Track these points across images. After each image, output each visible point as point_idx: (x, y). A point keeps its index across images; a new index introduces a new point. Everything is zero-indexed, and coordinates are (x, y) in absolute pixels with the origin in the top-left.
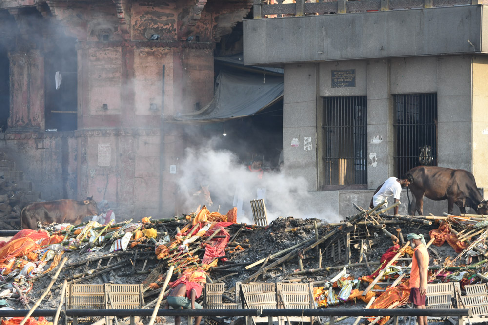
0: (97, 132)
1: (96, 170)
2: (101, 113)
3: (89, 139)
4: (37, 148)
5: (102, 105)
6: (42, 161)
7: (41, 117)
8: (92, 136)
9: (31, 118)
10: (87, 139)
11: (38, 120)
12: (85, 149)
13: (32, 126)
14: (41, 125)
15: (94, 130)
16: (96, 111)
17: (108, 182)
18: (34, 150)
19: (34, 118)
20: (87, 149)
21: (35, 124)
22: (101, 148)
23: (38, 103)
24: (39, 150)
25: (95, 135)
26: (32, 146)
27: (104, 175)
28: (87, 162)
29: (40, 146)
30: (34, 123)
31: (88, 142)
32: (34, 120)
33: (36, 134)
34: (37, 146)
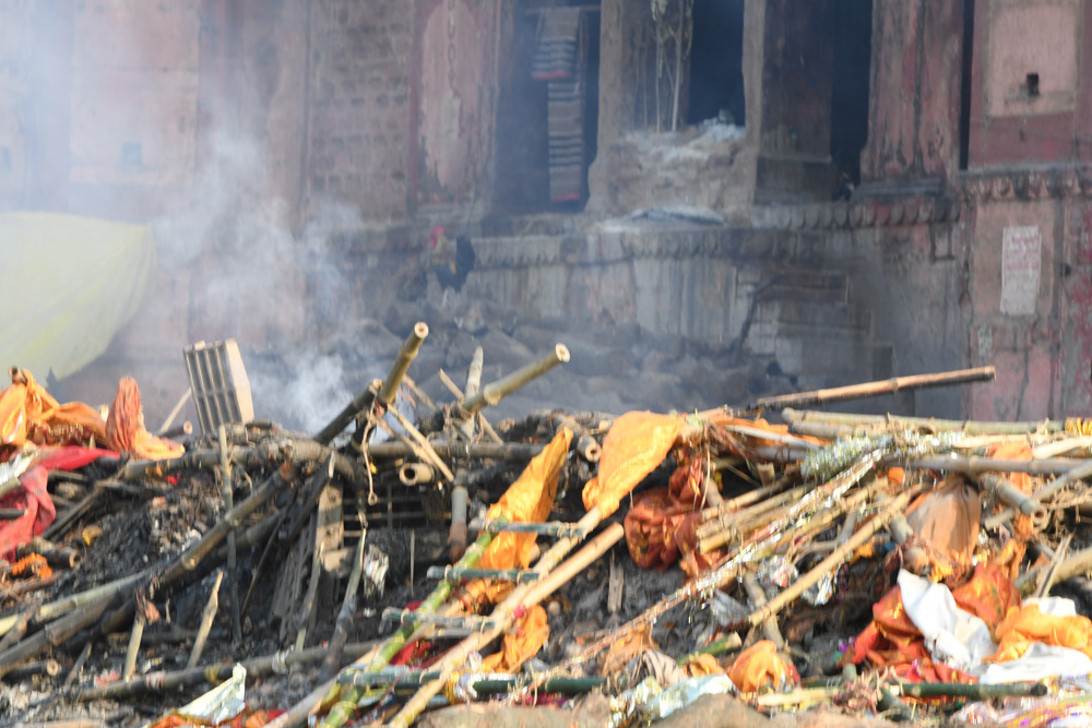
0: (1000, 181)
1: (995, 330)
2: (1019, 109)
3: (980, 211)
4: (934, 258)
5: (1023, 79)
6: (946, 306)
7: (948, 140)
8: (988, 197)
9: (924, 146)
10: (973, 210)
11: (941, 152)
12: (968, 249)
13: (924, 175)
14: (948, 171)
15: (991, 176)
16: (1006, 102)
17: (1026, 375)
18: (926, 264)
19: (930, 144)
20: (972, 249)
21: (934, 168)
22: (1012, 247)
23: (943, 86)
24: (940, 265)
25: (996, 194)
26: (921, 250)
27: (1015, 350)
28: (970, 300)
29: (942, 249)
30: (930, 165)
31: (978, 223)
32: (931, 153)
33: (930, 206)
34: (934, 248)
